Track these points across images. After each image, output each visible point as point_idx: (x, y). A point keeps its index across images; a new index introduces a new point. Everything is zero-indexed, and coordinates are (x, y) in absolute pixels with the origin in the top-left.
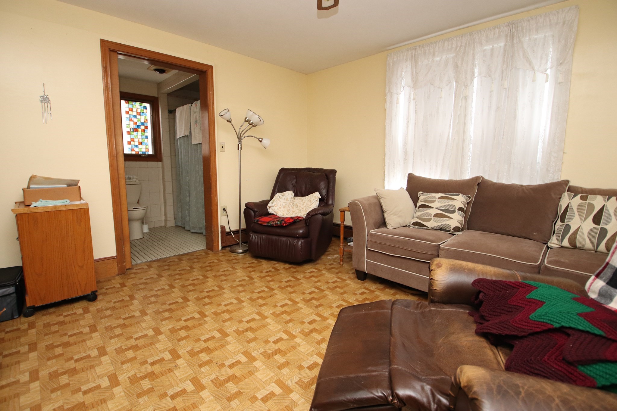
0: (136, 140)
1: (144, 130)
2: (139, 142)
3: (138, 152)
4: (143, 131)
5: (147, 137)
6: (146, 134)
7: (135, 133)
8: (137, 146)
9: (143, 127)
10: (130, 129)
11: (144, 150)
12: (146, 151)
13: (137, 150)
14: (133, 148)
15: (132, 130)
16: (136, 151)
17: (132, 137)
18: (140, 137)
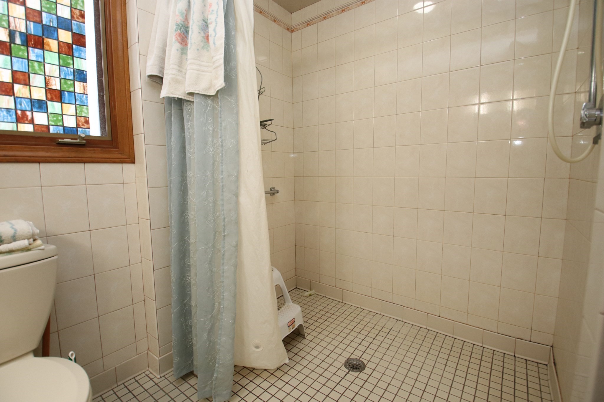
0: (37, 80)
1: (69, 47)
2: (48, 90)
3: (48, 127)
4: (65, 49)
5: (80, 75)
6: (79, 64)
7: (34, 53)
8: (41, 105)
9: (65, 36)
10: (12, 34)
11: (70, 122)
12: (78, 125)
13: (41, 118)
14: (23, 112)
15: (18, 41)
16: (36, 122)
17: (20, 65)
18: (52, 70)
